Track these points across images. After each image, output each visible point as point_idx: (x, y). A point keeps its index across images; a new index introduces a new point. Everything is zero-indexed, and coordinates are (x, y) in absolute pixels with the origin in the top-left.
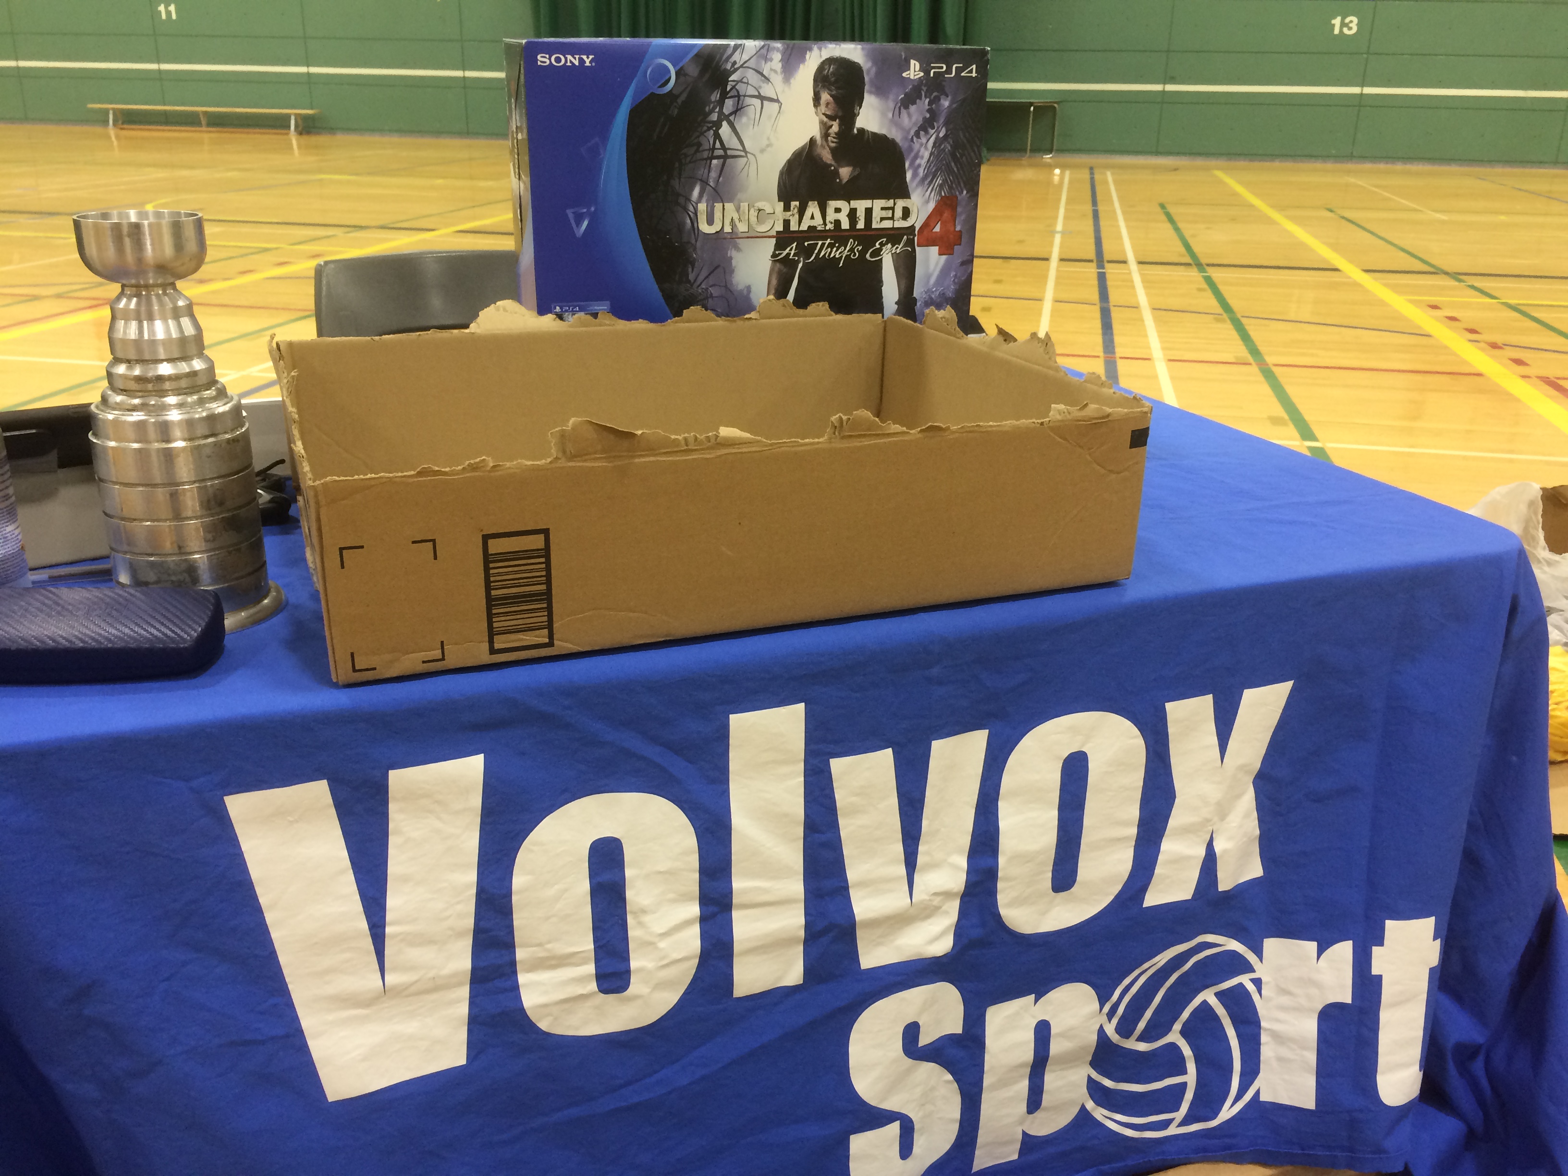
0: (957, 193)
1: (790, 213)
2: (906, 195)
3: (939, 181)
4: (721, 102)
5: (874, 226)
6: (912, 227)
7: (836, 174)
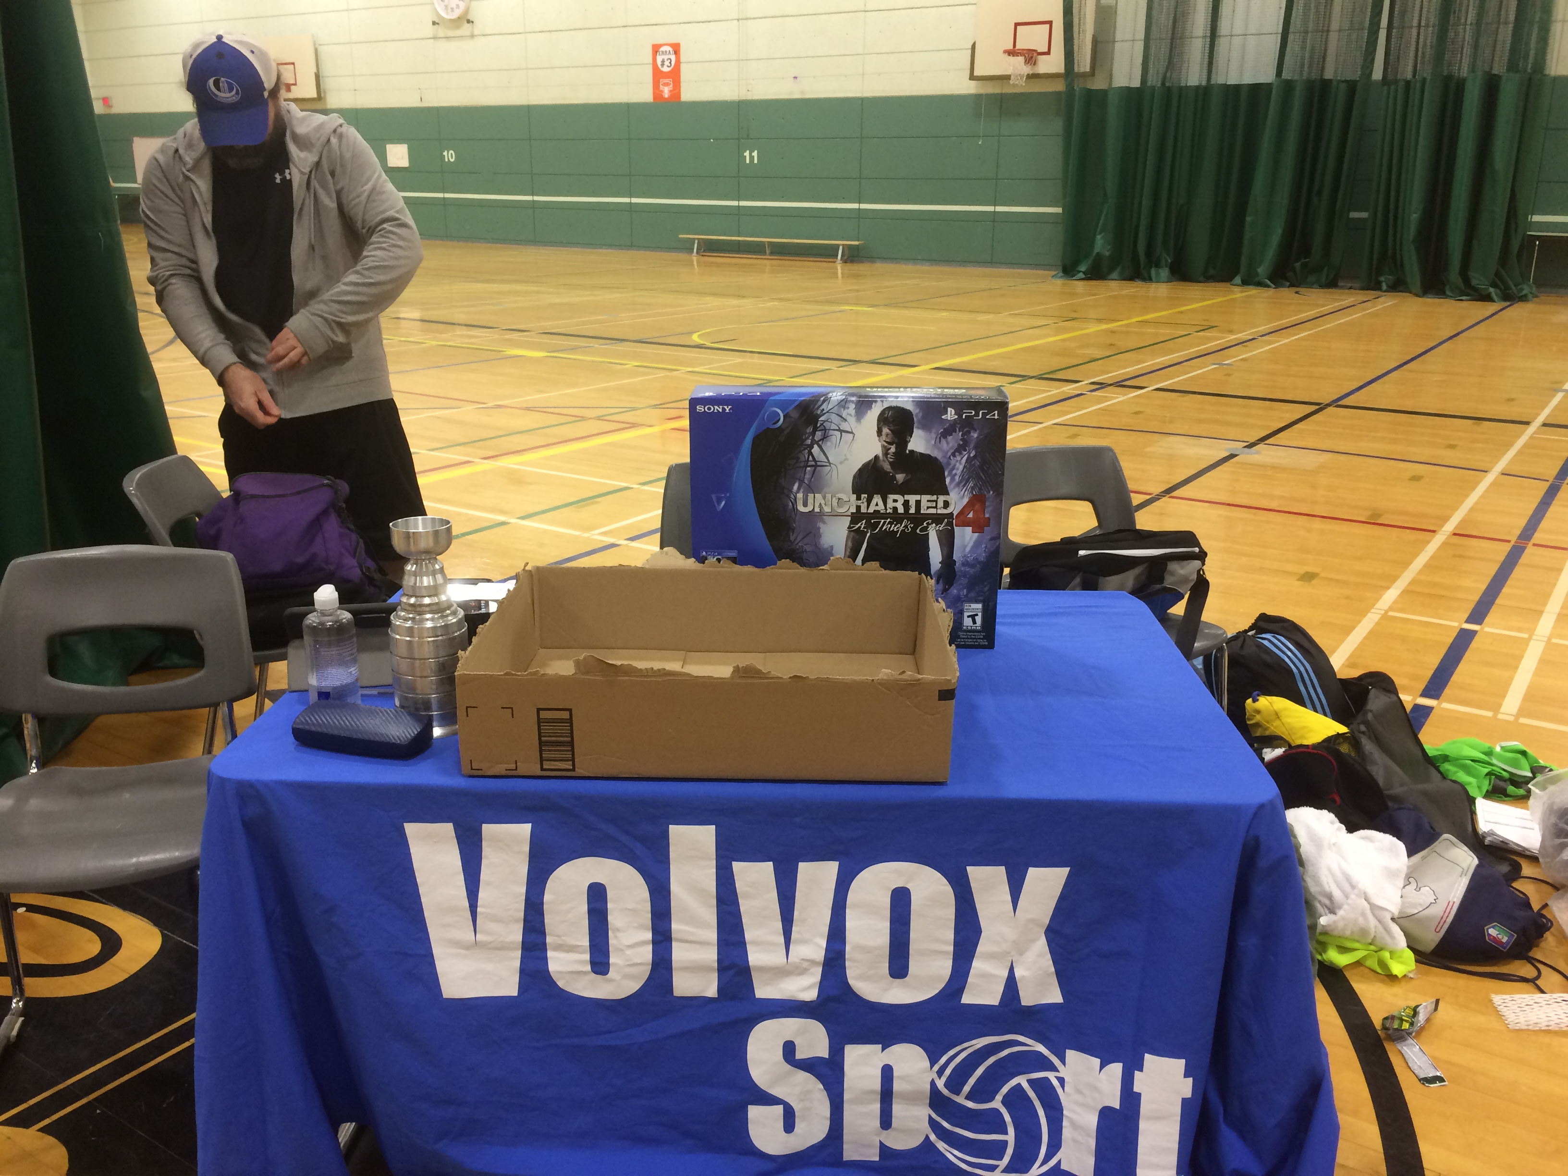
0: (985, 492)
1: (861, 501)
2: (947, 493)
3: (971, 484)
4: (813, 433)
5: (922, 512)
6: (952, 514)
7: (894, 478)
